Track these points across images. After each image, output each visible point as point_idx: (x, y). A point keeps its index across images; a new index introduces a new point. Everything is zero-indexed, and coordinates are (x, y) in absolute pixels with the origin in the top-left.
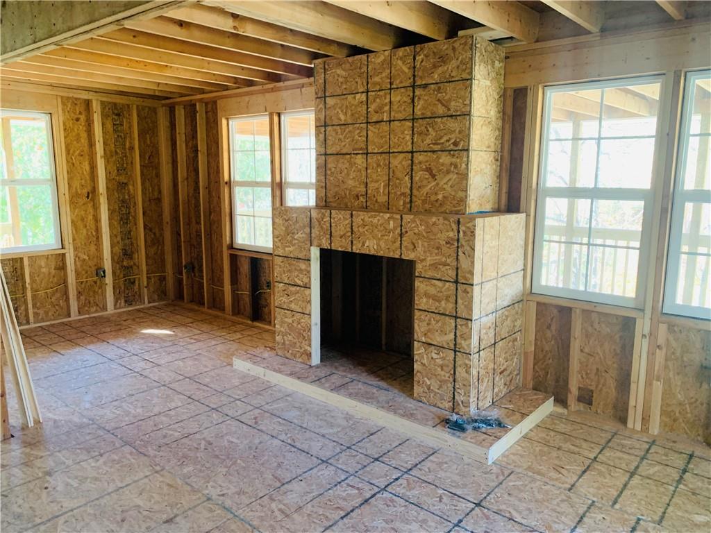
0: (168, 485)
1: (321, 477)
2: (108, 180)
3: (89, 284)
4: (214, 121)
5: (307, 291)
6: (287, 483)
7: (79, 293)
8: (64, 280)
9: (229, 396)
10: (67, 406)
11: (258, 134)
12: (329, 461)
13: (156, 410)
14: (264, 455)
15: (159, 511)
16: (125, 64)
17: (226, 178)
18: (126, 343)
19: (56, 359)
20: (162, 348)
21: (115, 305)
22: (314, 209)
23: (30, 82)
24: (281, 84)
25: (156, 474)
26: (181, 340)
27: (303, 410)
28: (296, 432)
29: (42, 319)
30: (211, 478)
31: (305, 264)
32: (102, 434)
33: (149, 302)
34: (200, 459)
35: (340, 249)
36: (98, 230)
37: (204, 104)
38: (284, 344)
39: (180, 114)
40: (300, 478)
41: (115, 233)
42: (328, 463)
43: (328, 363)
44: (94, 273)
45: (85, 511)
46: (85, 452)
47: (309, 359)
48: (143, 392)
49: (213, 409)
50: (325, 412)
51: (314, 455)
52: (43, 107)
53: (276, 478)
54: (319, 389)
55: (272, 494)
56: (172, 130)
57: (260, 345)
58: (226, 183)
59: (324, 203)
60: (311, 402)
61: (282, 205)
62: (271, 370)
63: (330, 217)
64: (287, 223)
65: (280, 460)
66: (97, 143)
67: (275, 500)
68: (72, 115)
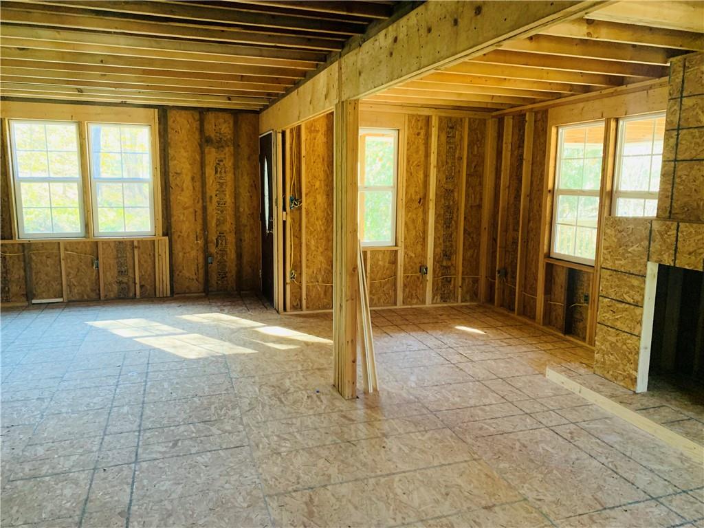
0: (486, 475)
1: (650, 514)
2: (438, 187)
3: (413, 278)
4: (543, 130)
5: (638, 311)
6: (610, 508)
7: (405, 285)
8: (395, 273)
9: (542, 404)
10: (397, 381)
11: (590, 141)
12: (661, 500)
13: (472, 402)
14: (581, 473)
15: (479, 496)
16: (469, 81)
17: (550, 186)
18: (443, 335)
19: (386, 339)
20: (474, 345)
21: (433, 300)
22: (655, 220)
23: (386, 104)
24: (623, 87)
25: (474, 462)
26: (493, 341)
27: (625, 437)
28: (618, 458)
29: (375, 304)
30: (526, 480)
31: (637, 279)
32: (426, 413)
33: (462, 302)
34: (515, 458)
35: (687, 267)
36: (425, 232)
37: (533, 114)
38: (604, 363)
39: (509, 123)
40: (624, 508)
41: (438, 235)
42: (658, 501)
43: (656, 394)
44: (418, 269)
45: (415, 476)
46: (413, 425)
47: (633, 385)
48: (459, 383)
49: (527, 414)
50: (652, 446)
51: (640, 487)
52: (394, 125)
53: (596, 499)
54: (646, 419)
55: (593, 516)
56: (499, 140)
57: (573, 359)
58: (550, 191)
59: (668, 214)
60: (635, 432)
61: (610, 215)
62: (587, 387)
63: (678, 230)
64: (620, 235)
65: (601, 483)
66: (432, 154)
67: (596, 523)
68: (415, 129)
